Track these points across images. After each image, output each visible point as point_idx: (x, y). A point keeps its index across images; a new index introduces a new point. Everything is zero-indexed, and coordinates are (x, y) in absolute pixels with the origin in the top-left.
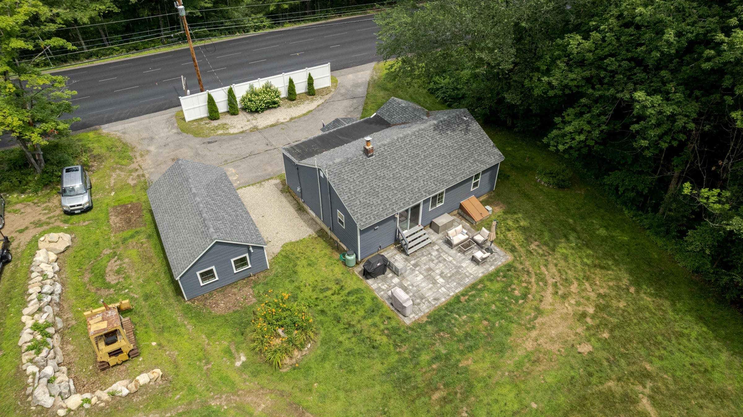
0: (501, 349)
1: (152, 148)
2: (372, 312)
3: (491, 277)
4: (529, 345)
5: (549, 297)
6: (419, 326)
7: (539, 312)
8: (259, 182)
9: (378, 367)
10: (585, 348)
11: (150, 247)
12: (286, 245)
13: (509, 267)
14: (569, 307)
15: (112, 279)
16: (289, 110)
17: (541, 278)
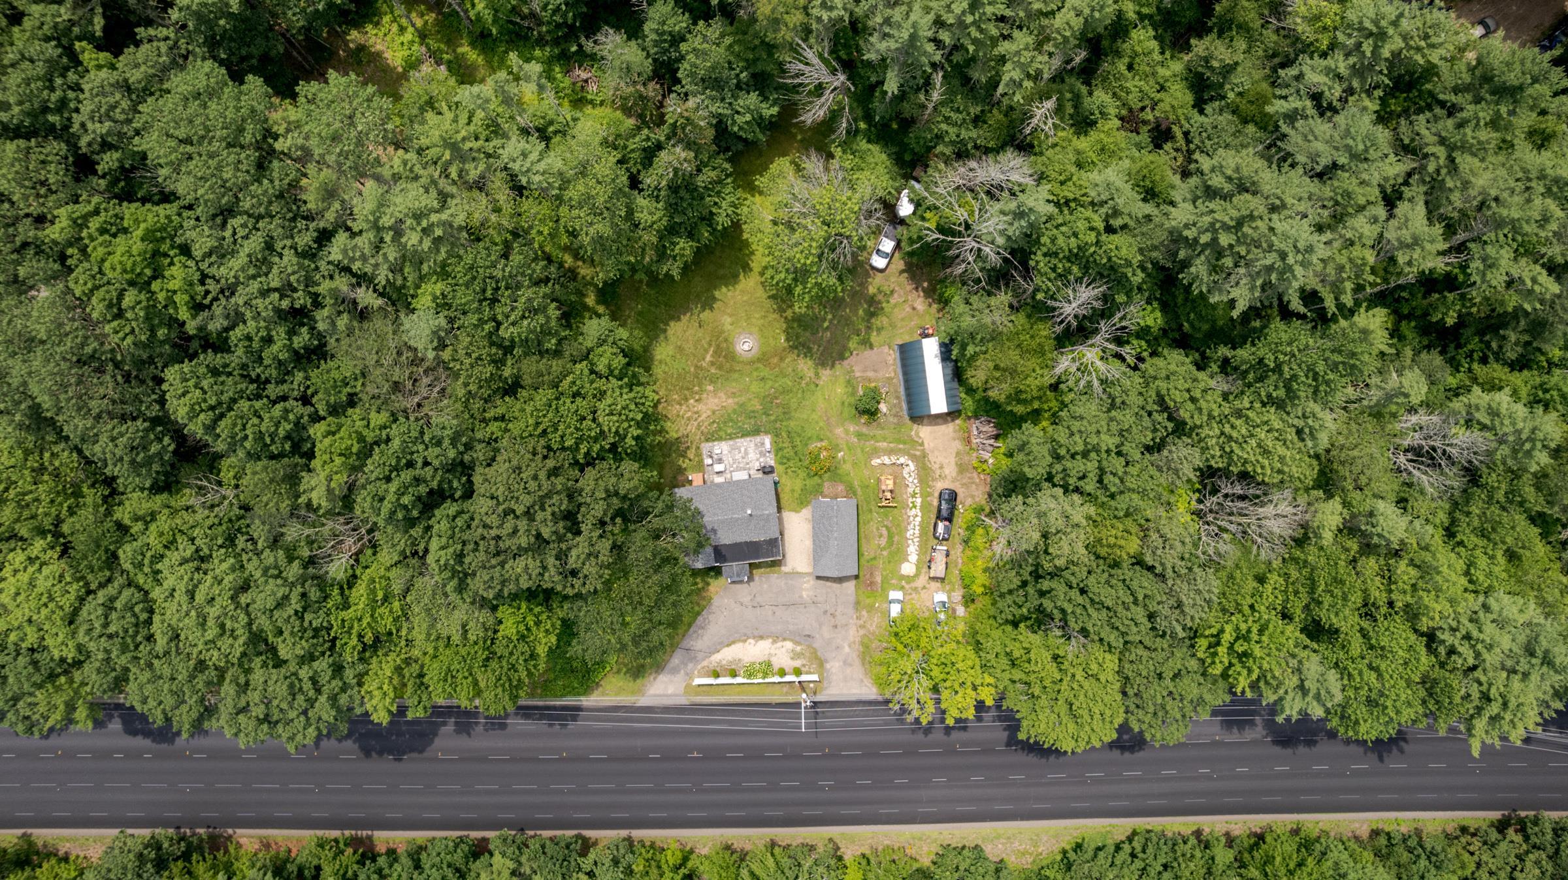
0: (742, 405)
1: (847, 649)
2: (781, 449)
3: (720, 439)
4: (730, 401)
5: (704, 416)
6: (766, 433)
7: (714, 412)
8: (796, 574)
9: (792, 424)
10: (710, 388)
11: (864, 548)
12: (797, 512)
13: (707, 440)
14: (700, 407)
15: (884, 531)
16: (740, 656)
17: (699, 427)
